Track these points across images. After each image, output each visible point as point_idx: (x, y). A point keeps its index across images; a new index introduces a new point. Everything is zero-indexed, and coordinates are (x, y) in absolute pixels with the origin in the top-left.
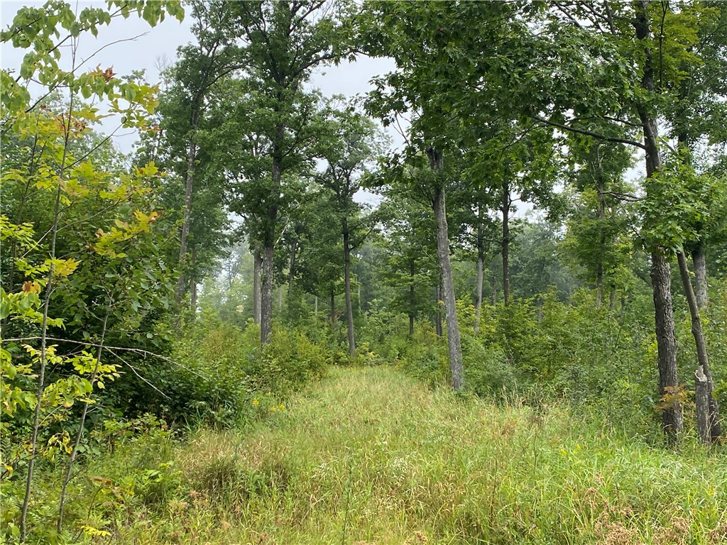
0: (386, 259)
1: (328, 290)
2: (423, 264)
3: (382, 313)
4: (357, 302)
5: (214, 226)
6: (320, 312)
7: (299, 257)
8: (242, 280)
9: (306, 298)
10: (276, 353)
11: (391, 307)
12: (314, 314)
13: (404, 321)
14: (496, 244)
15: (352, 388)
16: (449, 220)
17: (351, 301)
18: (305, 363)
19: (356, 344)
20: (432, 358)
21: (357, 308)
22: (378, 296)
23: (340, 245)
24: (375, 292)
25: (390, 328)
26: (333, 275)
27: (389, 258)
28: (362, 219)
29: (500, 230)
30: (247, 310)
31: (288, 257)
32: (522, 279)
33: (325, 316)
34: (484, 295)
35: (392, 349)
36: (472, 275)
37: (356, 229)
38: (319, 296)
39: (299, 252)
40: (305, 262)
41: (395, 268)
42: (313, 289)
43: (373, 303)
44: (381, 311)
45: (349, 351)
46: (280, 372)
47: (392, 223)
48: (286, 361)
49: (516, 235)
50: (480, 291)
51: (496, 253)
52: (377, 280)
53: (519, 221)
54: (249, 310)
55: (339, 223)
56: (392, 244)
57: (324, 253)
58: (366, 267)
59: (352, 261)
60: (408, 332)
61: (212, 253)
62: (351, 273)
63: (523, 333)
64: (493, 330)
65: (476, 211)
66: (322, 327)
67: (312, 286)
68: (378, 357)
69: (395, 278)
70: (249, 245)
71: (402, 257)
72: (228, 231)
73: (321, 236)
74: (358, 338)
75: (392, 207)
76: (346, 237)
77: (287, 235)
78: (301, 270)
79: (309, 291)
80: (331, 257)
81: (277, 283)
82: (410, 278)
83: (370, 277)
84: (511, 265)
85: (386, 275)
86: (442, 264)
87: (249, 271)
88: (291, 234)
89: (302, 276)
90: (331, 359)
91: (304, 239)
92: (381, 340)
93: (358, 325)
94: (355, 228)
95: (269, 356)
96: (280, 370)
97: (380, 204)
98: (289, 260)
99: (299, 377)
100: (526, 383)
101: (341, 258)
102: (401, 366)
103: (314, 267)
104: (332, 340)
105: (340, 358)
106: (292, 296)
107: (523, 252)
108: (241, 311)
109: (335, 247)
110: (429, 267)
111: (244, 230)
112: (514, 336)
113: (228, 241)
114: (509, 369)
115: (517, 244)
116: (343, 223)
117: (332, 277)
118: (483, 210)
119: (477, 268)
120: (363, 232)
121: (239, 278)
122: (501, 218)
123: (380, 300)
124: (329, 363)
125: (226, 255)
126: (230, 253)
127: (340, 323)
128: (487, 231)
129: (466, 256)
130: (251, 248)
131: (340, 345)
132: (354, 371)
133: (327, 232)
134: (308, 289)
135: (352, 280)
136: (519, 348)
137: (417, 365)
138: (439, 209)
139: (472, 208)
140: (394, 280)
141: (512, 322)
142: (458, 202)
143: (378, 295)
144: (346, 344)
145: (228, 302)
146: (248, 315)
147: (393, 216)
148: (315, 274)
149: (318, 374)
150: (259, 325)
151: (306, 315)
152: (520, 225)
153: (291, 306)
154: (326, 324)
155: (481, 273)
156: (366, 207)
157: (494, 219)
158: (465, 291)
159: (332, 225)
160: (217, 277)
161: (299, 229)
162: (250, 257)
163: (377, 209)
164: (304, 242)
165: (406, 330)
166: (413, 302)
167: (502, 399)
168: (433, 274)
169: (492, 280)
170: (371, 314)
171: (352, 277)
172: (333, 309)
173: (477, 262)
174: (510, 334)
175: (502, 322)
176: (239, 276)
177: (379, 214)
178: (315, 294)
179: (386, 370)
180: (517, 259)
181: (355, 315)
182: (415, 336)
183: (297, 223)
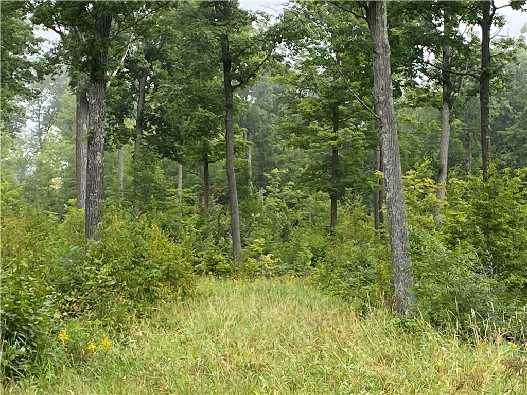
0: (293, 104)
1: (198, 153)
2: (354, 111)
3: (287, 191)
4: (246, 173)
5: (12, 48)
6: (186, 190)
7: (151, 100)
8: (60, 137)
9: (164, 167)
10: (108, 256)
11: (302, 181)
12: (176, 193)
13: (322, 204)
14: (472, 80)
15: (232, 313)
16: (394, 40)
17: (236, 171)
18: (156, 272)
19: (243, 241)
20: (366, 264)
21: (247, 184)
22: (280, 165)
23: (218, 80)
24: (276, 158)
25: (299, 215)
26: (206, 129)
27: (299, 102)
28: (254, 38)
29: (478, 56)
30: (67, 186)
31: (134, 99)
32: (514, 136)
33: (194, 196)
34: (452, 163)
35: (302, 250)
36: (433, 130)
37: (243, 55)
38: (184, 164)
39: (151, 91)
40: (161, 108)
41: (309, 118)
42: (175, 152)
43: (273, 175)
44: (286, 188)
45: (231, 253)
46: (114, 286)
47: (303, 45)
48: (126, 269)
49: (503, 65)
50: (445, 156)
51: (472, 94)
52: (279, 137)
53: (510, 42)
54: (72, 185)
55: (216, 44)
56: (302, 79)
57: (190, 93)
58: (261, 116)
59: (238, 107)
60: (328, 223)
61: (9, 93)
62: (237, 126)
63: (511, 223)
64: (463, 219)
65: (440, 25)
66: (190, 213)
67: (172, 148)
68: (279, 263)
69: (307, 134)
70: (69, 80)
71: (320, 100)
72: (35, 55)
73: (186, 65)
74: (247, 231)
75: (303, 18)
76: (227, 67)
77: (130, 63)
78: (154, 121)
79: (167, 154)
80: (203, 101)
81: (115, 142)
82: (332, 135)
83: (267, 133)
84: (497, 114)
85: (293, 130)
86: (381, 112)
87: (70, 123)
88: (138, 61)
89: (157, 130)
90: (203, 265)
91: (159, 70)
92: (284, 236)
93: (246, 212)
94: (242, 52)
95: (96, 261)
96: (113, 283)
97: (283, 13)
98: (136, 104)
99: (147, 294)
100: (512, 306)
101: (219, 102)
102: (316, 276)
103: (176, 117)
104: (205, 235)
105: (216, 263)
106: (139, 163)
107: (516, 93)
108: (57, 187)
109: (210, 84)
110: (362, 117)
111: (60, 54)
112: (496, 229)
113: (34, 72)
114: (485, 283)
115: (506, 80)
116: (223, 45)
117: (205, 133)
118: (451, 24)
119: (441, 117)
120: (256, 58)
121: (55, 134)
122: (480, 36)
123: (284, 171)
124: (199, 272)
125: (33, 96)
126: (38, 92)
127: (218, 208)
128: (456, 58)
129: (423, 100)
130: (72, 84)
131: (217, 243)
132: (239, 285)
133: (198, 58)
134: (167, 152)
135: (238, 138)
136: (504, 249)
137: (341, 276)
138: (376, 21)
139: (434, 21)
140: (306, 137)
141: (494, 207)
142: (408, 9)
143: (282, 162)
144: (227, 241)
145: (38, 172)
146: (68, 193)
147: (305, 33)
148: (177, 128)
149: (180, 290)
150: (83, 210)
151: (162, 195)
152: (511, 49)
153: (138, 180)
154: (195, 208)
155: (447, 126)
156: (259, 17)
157: (468, 39)
158: (421, 155)
159: (204, 47)
160: (19, 131)
161: (151, 54)
162: (71, 99)
163: (279, 21)
164: (159, 76)
165: (325, 218)
166: (337, 174)
167: (471, 331)
168: (369, 128)
169: (465, 138)
170: (268, 192)
171: (238, 133)
172: (207, 184)
173: (441, 109)
174: (490, 225)
175: (478, 207)
176: (54, 130)
177: (282, 29)
178: (178, 160)
179: (291, 283)
180: (506, 103)
181: (244, 194)
182: (338, 229)
183: (147, 44)
